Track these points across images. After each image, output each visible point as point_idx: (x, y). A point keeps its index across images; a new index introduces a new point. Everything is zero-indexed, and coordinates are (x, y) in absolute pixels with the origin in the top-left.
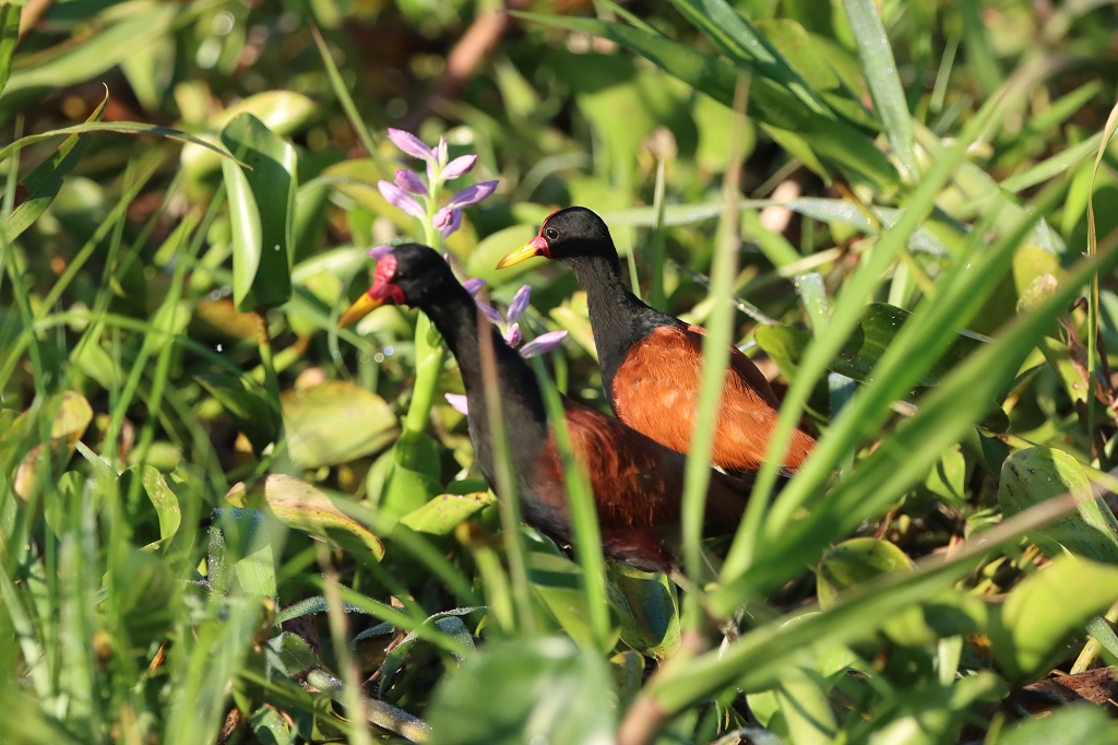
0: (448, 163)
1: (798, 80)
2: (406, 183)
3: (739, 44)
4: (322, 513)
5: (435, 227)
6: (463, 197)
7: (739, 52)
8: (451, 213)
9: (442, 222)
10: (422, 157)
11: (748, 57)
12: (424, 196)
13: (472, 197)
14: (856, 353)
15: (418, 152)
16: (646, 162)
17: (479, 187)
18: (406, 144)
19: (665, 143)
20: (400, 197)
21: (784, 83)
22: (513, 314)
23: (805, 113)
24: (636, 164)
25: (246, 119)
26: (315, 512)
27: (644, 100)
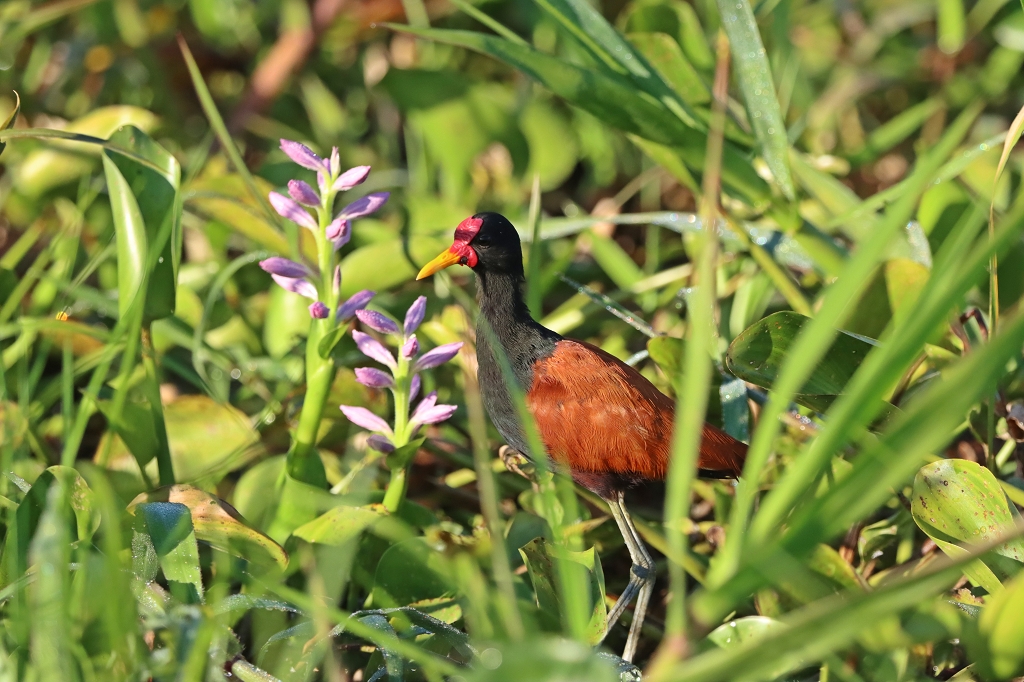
0: (340, 174)
1: (672, 94)
2: (299, 194)
3: (615, 59)
4: (226, 523)
5: (327, 238)
6: (355, 208)
7: (614, 66)
8: (345, 224)
9: (335, 233)
10: (314, 168)
11: (622, 71)
12: (316, 208)
13: (364, 208)
14: (763, 362)
15: (310, 163)
16: (480, 179)
17: (370, 198)
18: (298, 155)
19: (500, 160)
20: (294, 210)
21: (658, 96)
22: (410, 324)
23: (680, 128)
24: (468, 180)
25: (129, 133)
26: (219, 522)
27: (476, 116)
